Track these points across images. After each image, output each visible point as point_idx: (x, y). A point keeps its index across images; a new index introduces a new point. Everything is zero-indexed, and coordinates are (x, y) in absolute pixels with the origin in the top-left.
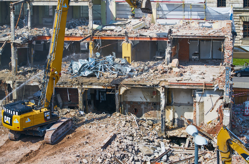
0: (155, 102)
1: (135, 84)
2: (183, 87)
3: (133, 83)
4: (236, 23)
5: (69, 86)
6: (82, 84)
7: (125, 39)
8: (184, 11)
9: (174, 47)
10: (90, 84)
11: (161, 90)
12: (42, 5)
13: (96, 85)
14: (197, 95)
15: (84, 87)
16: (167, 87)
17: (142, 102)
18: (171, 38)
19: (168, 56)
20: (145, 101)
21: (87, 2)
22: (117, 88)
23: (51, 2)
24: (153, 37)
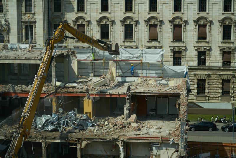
0: (114, 155)
1: (95, 138)
2: (141, 141)
3: (94, 137)
4: (191, 80)
5: (33, 140)
6: (46, 138)
7: (87, 96)
8: (142, 70)
9: (133, 103)
10: (53, 138)
11: (120, 144)
12: (8, 63)
13: (58, 139)
14: (154, 148)
15: (47, 141)
16: (125, 140)
17: (103, 155)
18: (130, 95)
19: (126, 112)
20: (105, 154)
22: (78, 141)
23: (16, 60)
24: (113, 94)
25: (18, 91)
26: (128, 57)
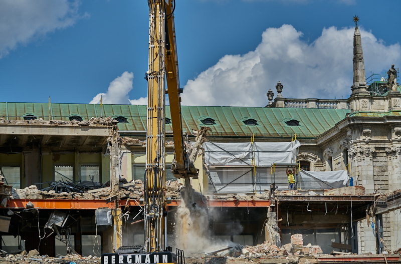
8: (253, 184)
9: (281, 219)
18: (276, 201)
19: (275, 233)
21: (107, 130)
23: (30, 128)
24: (240, 200)
25: (33, 195)
26: (224, 159)
